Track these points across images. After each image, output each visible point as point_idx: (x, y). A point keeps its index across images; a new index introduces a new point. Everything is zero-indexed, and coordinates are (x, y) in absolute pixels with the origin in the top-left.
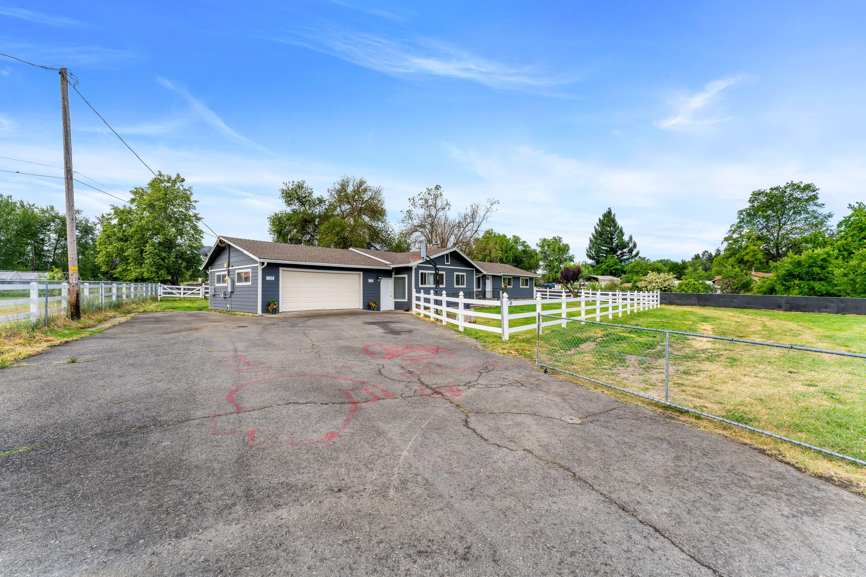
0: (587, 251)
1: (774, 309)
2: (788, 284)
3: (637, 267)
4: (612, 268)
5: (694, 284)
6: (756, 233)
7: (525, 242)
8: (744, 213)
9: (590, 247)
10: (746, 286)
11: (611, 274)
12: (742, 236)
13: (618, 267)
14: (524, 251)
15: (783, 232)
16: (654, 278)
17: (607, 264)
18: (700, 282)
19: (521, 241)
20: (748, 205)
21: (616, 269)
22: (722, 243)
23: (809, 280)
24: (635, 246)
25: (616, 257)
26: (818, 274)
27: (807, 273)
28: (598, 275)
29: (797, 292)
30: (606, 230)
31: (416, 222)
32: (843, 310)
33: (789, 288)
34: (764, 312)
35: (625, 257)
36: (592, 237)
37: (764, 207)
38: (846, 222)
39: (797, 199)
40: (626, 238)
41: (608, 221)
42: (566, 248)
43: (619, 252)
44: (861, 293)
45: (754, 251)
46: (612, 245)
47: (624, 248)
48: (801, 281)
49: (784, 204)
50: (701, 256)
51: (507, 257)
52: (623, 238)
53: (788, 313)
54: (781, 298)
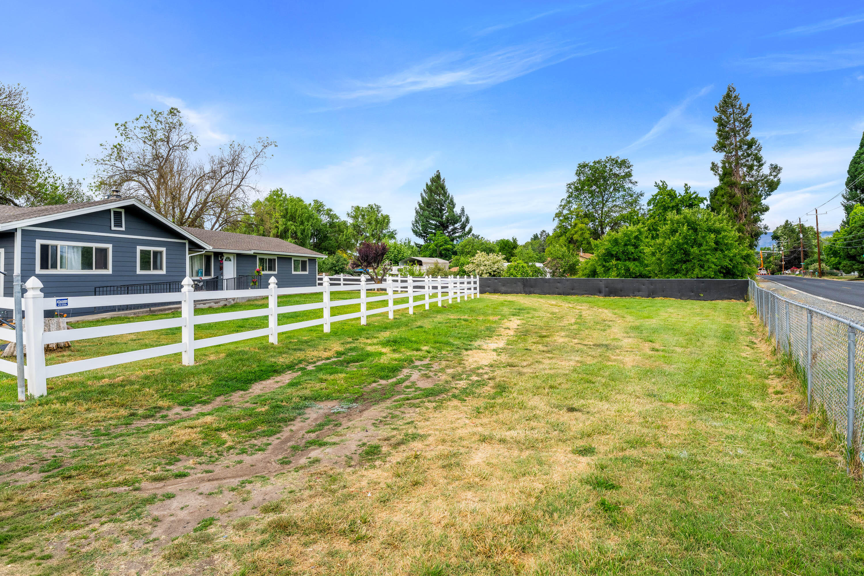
0: (413, 224)
1: (595, 294)
2: (607, 264)
3: (468, 246)
4: (441, 248)
5: (523, 267)
6: (583, 210)
7: (331, 210)
8: (573, 187)
9: (416, 220)
10: (572, 269)
11: (441, 256)
12: (571, 212)
13: (449, 246)
14: (332, 225)
15: (606, 209)
16: (482, 259)
17: (436, 242)
18: (530, 264)
19: (326, 208)
20: (575, 179)
21: (446, 250)
22: (554, 220)
23: (625, 260)
24: (467, 220)
25: (447, 234)
26: (632, 253)
27: (623, 252)
28: (425, 256)
29: (614, 274)
30: (434, 199)
31: (130, 164)
32: (652, 294)
33: (609, 269)
34: (586, 298)
35: (457, 235)
36: (418, 208)
37: (589, 181)
38: (652, 201)
39: (616, 175)
40: (457, 210)
41: (437, 188)
42: (385, 221)
43: (451, 228)
44: (666, 274)
45: (582, 229)
46: (442, 218)
47: (455, 223)
48: (619, 262)
49: (605, 180)
50: (539, 236)
51: (304, 230)
52: (454, 210)
53: (608, 299)
54: (601, 280)
